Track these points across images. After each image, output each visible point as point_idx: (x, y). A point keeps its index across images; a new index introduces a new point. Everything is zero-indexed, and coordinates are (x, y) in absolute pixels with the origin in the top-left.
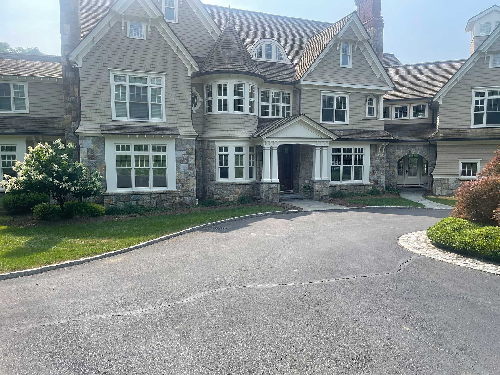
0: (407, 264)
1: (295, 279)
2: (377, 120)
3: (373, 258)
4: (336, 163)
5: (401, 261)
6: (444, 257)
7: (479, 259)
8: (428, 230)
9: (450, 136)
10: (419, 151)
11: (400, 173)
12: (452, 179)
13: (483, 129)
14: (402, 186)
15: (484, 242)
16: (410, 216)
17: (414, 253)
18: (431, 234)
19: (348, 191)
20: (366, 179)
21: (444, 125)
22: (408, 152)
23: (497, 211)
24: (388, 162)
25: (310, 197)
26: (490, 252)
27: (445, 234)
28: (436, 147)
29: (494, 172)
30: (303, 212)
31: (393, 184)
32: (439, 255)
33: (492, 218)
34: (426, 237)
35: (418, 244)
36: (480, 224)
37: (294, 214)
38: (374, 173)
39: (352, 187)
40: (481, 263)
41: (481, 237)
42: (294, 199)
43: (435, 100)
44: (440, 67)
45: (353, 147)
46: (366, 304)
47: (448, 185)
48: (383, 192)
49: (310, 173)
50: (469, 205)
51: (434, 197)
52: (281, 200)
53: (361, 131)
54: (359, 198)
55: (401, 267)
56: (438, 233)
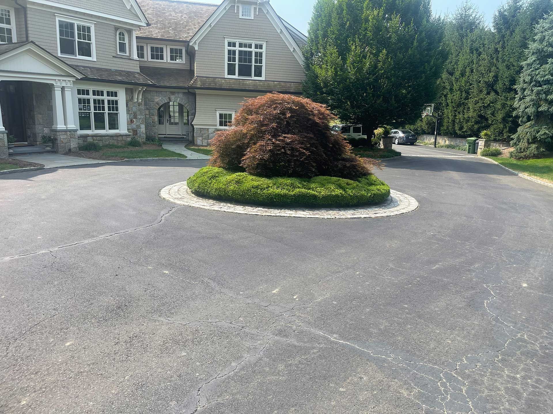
0: (168, 214)
1: (40, 247)
2: (131, 59)
3: (134, 213)
4: (85, 109)
5: (162, 213)
6: (203, 204)
7: (231, 203)
8: (188, 180)
9: (207, 84)
10: (179, 99)
11: (160, 122)
12: (212, 129)
13: (236, 80)
14: (163, 136)
15: (235, 187)
16: (172, 167)
17: (175, 204)
18: (191, 184)
19: (103, 143)
20: (123, 129)
21: (201, 73)
22: (168, 100)
23: (244, 158)
24: (147, 109)
25: (52, 150)
26: (240, 195)
27: (203, 183)
28: (194, 95)
29: (241, 123)
30: (44, 169)
31: (155, 133)
32: (198, 203)
33: (241, 165)
34: (187, 187)
35: (180, 195)
36: (232, 171)
37: (32, 173)
38: (132, 121)
39: (107, 137)
40: (232, 206)
41: (232, 182)
42: (30, 153)
43: (191, 44)
44: (194, 8)
45: (105, 90)
46: (126, 258)
47: (208, 135)
48: (144, 143)
49: (51, 120)
50: (222, 154)
51: (196, 148)
52: (10, 155)
53: (113, 71)
54: (118, 150)
55: (163, 218)
56: (197, 182)
